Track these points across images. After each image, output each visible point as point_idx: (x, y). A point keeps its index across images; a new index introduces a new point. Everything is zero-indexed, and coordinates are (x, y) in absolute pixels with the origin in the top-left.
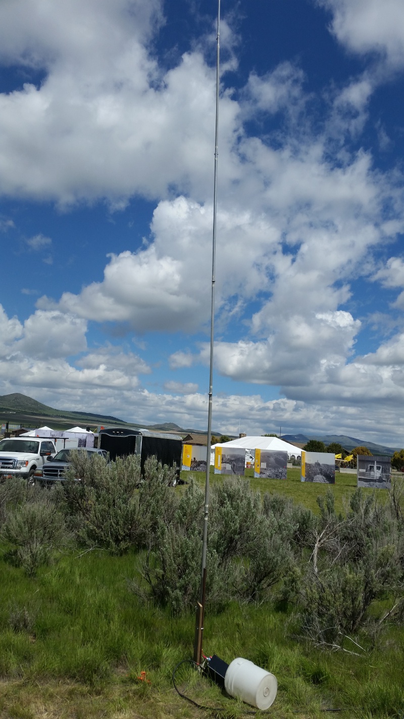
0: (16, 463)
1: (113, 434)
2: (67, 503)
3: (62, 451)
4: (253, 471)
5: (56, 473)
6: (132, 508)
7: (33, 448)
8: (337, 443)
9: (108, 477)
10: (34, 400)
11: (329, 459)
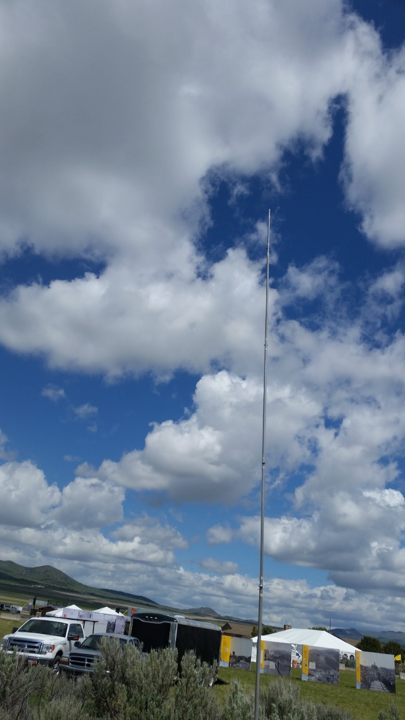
0: (42, 647)
1: (146, 619)
2: (93, 701)
3: (91, 636)
4: (300, 671)
5: (83, 662)
6: (165, 714)
7: (61, 630)
8: (395, 642)
9: (141, 673)
10: (64, 574)
11: (386, 661)
